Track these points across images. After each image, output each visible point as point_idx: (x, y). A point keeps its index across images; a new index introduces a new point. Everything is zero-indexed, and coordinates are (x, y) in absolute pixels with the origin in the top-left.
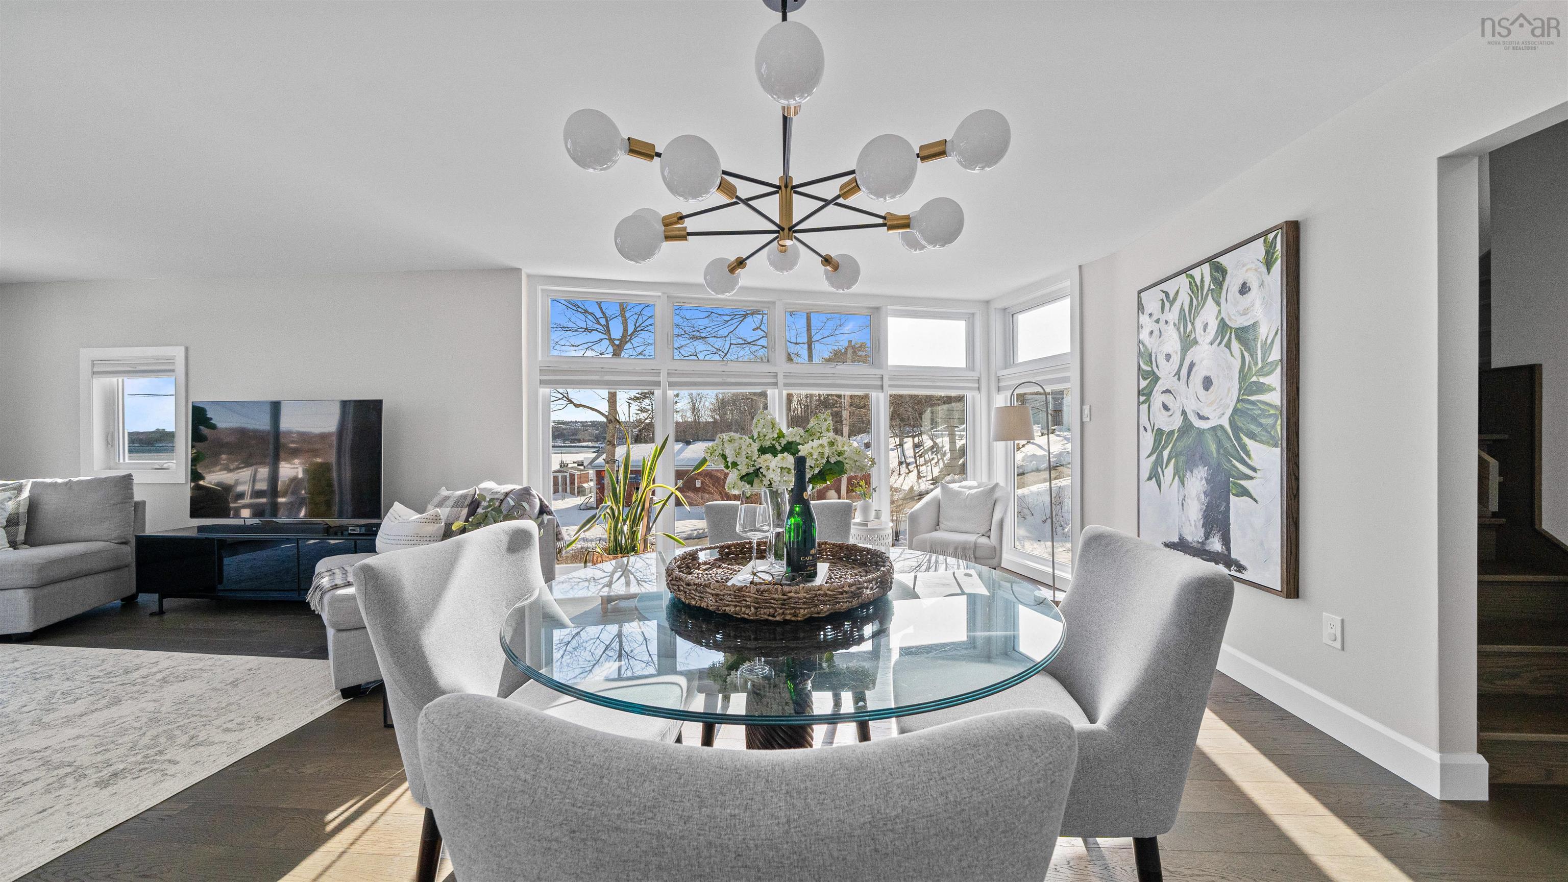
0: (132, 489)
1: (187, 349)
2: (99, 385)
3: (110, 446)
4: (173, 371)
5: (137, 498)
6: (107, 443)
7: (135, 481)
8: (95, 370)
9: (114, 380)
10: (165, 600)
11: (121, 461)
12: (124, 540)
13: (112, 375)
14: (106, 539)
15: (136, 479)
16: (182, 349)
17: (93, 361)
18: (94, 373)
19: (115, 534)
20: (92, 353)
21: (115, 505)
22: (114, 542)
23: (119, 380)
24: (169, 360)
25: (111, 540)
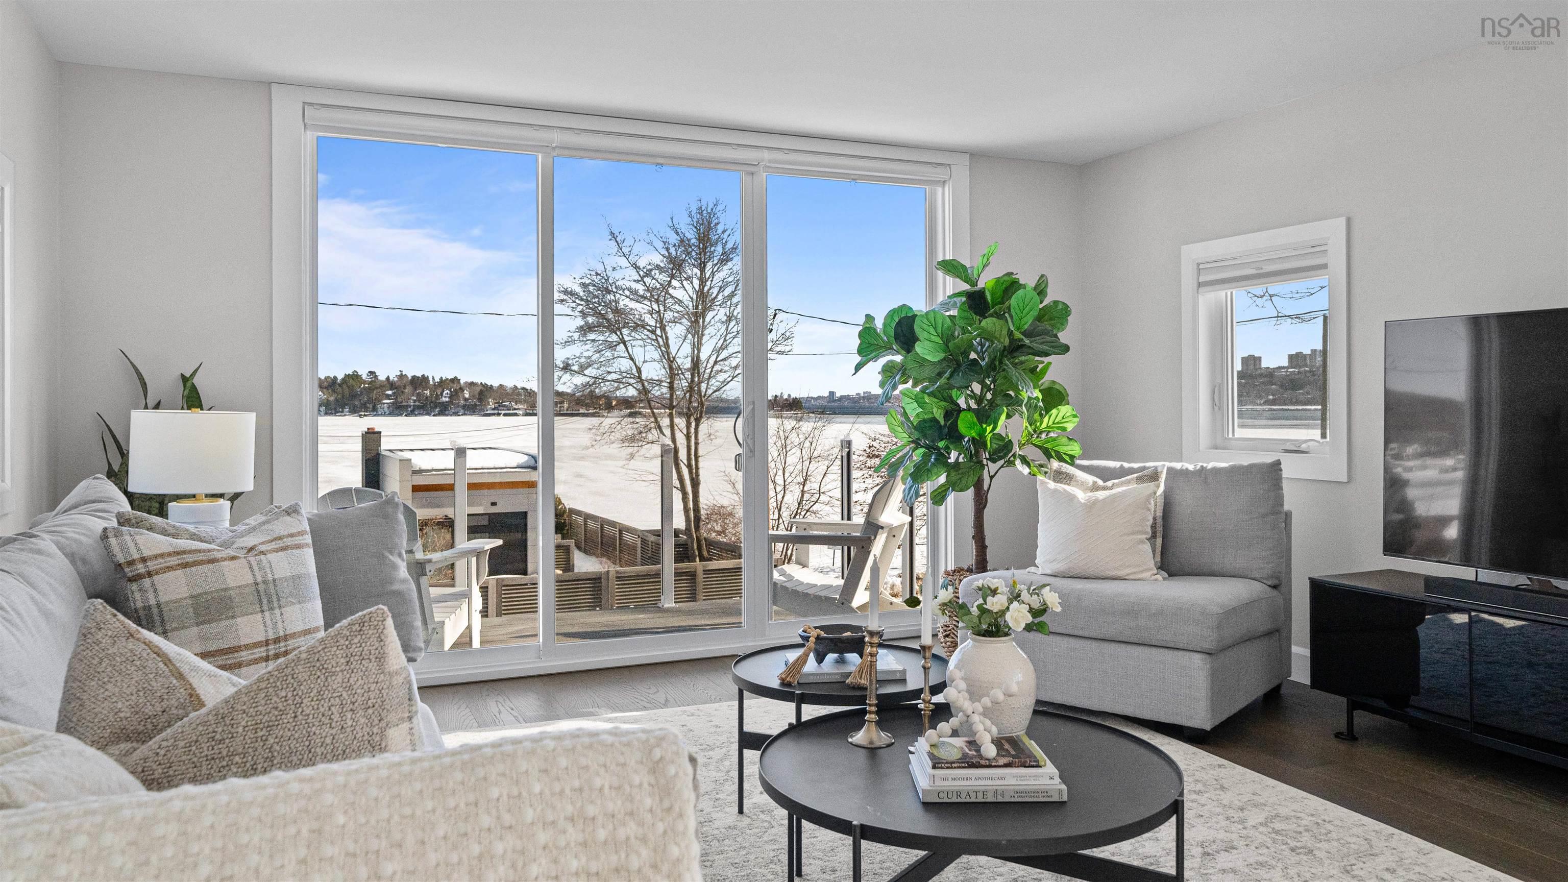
0: (1281, 489)
1: (1349, 221)
2: (1209, 299)
4: (1325, 266)
5: (1286, 507)
7: (1283, 474)
8: (1202, 279)
9: (1223, 294)
10: (1355, 713)
11: (1231, 436)
13: (1218, 287)
15: (1287, 472)
16: (1342, 221)
17: (1199, 264)
18: (1200, 285)
20: (1194, 252)
21: (1265, 516)
22: (1269, 583)
23: (1226, 293)
24: (1319, 248)
25: (1266, 579)
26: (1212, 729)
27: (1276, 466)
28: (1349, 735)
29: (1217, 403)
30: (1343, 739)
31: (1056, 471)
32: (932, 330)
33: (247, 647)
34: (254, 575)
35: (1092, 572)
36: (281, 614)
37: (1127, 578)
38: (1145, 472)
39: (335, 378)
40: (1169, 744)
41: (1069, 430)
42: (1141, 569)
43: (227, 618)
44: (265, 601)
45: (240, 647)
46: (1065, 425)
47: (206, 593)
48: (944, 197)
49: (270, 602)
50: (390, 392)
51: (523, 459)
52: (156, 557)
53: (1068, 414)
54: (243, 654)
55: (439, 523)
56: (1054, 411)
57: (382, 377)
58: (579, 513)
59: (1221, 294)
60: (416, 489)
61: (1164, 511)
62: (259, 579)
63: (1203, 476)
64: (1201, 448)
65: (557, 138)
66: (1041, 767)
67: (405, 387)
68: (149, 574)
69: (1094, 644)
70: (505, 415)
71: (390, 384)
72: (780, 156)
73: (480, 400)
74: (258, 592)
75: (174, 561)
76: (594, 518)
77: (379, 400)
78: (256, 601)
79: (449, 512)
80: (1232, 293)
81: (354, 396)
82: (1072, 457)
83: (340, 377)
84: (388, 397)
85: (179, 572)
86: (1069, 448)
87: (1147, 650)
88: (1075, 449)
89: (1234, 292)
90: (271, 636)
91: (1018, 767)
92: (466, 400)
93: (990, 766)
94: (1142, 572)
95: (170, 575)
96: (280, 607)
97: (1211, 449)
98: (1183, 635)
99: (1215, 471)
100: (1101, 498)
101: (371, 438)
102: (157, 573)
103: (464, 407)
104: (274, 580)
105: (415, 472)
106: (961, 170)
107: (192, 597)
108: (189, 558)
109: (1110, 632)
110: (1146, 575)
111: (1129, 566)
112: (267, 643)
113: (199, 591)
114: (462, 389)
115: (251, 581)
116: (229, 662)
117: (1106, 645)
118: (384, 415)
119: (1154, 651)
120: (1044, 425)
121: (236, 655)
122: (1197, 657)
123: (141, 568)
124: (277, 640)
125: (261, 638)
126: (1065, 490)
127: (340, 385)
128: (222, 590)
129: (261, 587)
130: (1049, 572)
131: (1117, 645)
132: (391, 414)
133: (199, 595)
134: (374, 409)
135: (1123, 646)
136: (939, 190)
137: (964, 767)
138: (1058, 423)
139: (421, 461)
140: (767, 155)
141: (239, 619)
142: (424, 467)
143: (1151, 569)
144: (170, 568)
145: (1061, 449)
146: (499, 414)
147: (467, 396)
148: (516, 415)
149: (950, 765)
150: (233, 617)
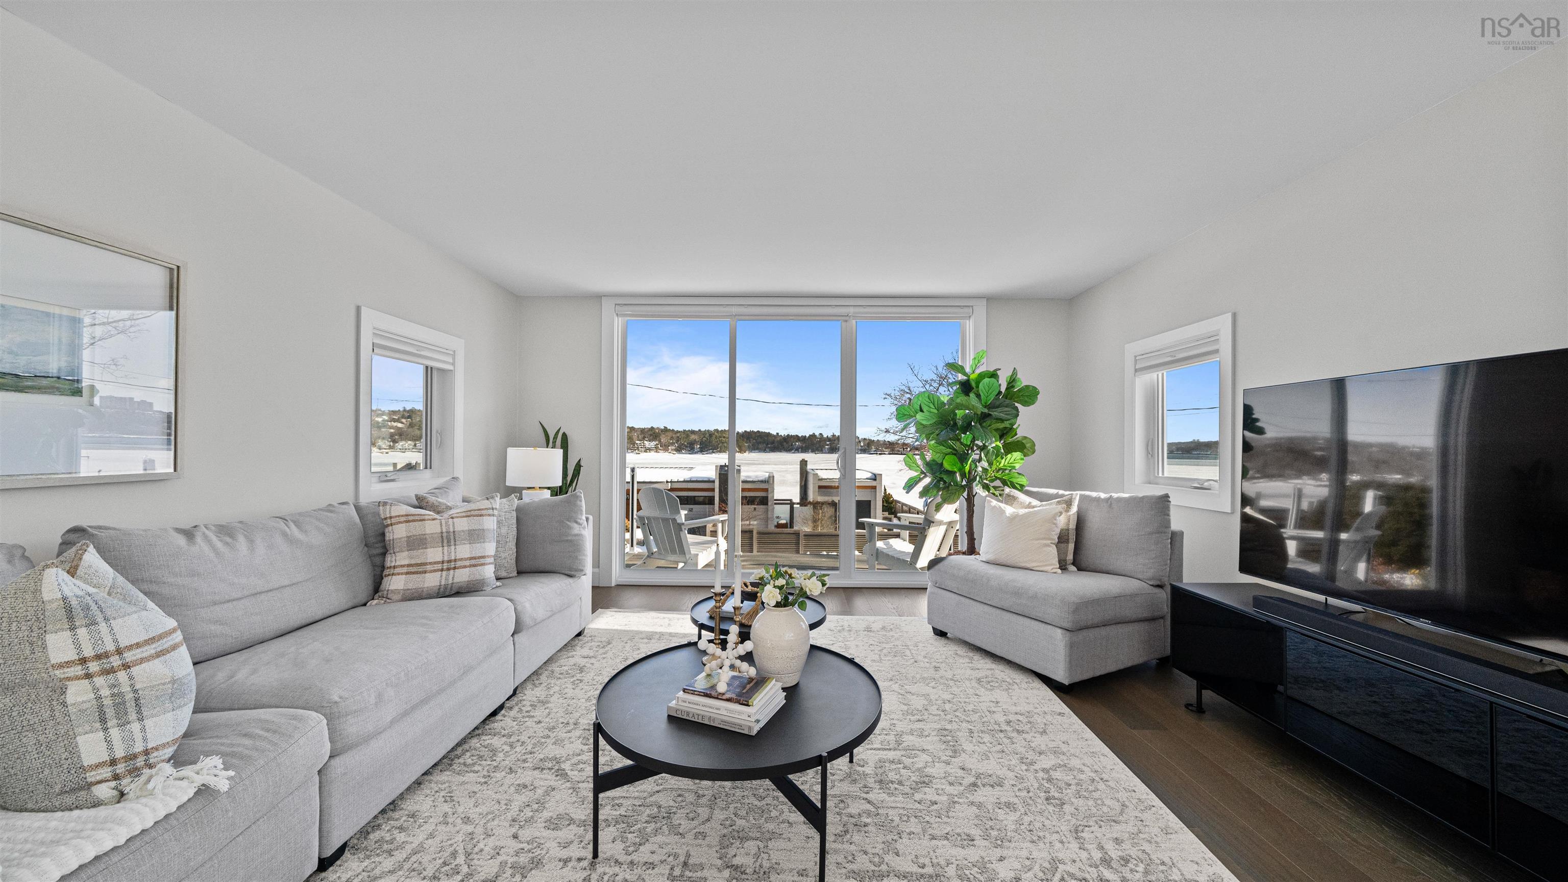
0: (1169, 515)
1: (1234, 316)
2: (1142, 382)
3: (1150, 456)
4: (1217, 351)
5: (1175, 526)
6: (1148, 452)
7: (1172, 503)
8: (1138, 366)
9: (1154, 375)
11: (1160, 475)
12: (1159, 583)
13: (1152, 371)
14: (1141, 577)
15: (1173, 500)
16: (1228, 317)
17: (1137, 356)
18: (1136, 371)
19: (1150, 573)
20: (1134, 348)
21: (1151, 533)
22: (1151, 583)
23: (1158, 375)
24: (1213, 338)
25: (1148, 580)
26: (1070, 685)
27: (1165, 499)
28: (1198, 709)
29: (1151, 453)
30: (1191, 710)
31: (1007, 494)
32: (932, 406)
33: (430, 563)
34: (442, 528)
35: (1009, 562)
36: (455, 548)
37: (1033, 569)
38: (1064, 498)
39: (805, 436)
40: (1039, 689)
41: (1017, 468)
42: (1045, 564)
43: (422, 549)
44: (445, 541)
45: (426, 563)
46: (1014, 465)
47: (414, 536)
48: (970, 325)
49: (449, 542)
50: (828, 443)
51: (869, 475)
52: (396, 517)
53: (1018, 458)
54: (428, 566)
55: (829, 504)
56: (1009, 456)
57: (825, 436)
58: (899, 502)
59: (1153, 376)
60: (820, 487)
61: (1076, 526)
62: (444, 530)
63: (1109, 503)
64: (1136, 482)
65: (734, 310)
66: (749, 706)
67: (835, 441)
68: (391, 525)
69: (998, 611)
70: (880, 454)
71: (828, 439)
72: (861, 310)
73: (868, 447)
74: (442, 537)
75: (403, 519)
76: (906, 505)
77: (824, 446)
78: (440, 541)
79: (836, 499)
80: (1163, 374)
81: (813, 444)
82: (1022, 486)
83: (807, 436)
84: (828, 445)
85: (404, 525)
86: (1019, 480)
87: (1029, 620)
88: (1023, 480)
89: (1165, 374)
90: (446, 559)
91: (735, 702)
92: (861, 446)
93: (717, 698)
94: (1046, 565)
95: (401, 525)
96: (455, 545)
97: (1145, 483)
98: (1049, 614)
99: (1119, 500)
100: (1021, 514)
101: (804, 463)
102: (394, 524)
103: (861, 450)
104: (454, 532)
105: (820, 480)
106: (981, 309)
107: (407, 537)
108: (411, 518)
109: (1006, 605)
110: (1049, 568)
111: (1035, 561)
112: (443, 562)
113: (411, 534)
114: (860, 442)
115: (439, 530)
116: (420, 570)
117: (1005, 613)
118: (825, 453)
119: (1033, 622)
120: (1002, 465)
121: (424, 567)
122: (1059, 631)
123: (389, 522)
124: (449, 561)
125: (440, 559)
126: (1000, 507)
127: (807, 439)
128: (422, 535)
129: (445, 535)
130: (984, 560)
131: (1011, 614)
132: (829, 453)
133: (410, 536)
134: (822, 450)
135: (1014, 615)
136: (968, 321)
137: (701, 695)
138: (1011, 463)
139: (823, 475)
140: (852, 310)
141: (428, 550)
142: (823, 478)
143: (1054, 565)
144: (400, 522)
145: (1014, 480)
146: (877, 454)
147: (862, 445)
148: (885, 454)
149: (693, 693)
150: (425, 548)
